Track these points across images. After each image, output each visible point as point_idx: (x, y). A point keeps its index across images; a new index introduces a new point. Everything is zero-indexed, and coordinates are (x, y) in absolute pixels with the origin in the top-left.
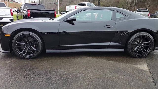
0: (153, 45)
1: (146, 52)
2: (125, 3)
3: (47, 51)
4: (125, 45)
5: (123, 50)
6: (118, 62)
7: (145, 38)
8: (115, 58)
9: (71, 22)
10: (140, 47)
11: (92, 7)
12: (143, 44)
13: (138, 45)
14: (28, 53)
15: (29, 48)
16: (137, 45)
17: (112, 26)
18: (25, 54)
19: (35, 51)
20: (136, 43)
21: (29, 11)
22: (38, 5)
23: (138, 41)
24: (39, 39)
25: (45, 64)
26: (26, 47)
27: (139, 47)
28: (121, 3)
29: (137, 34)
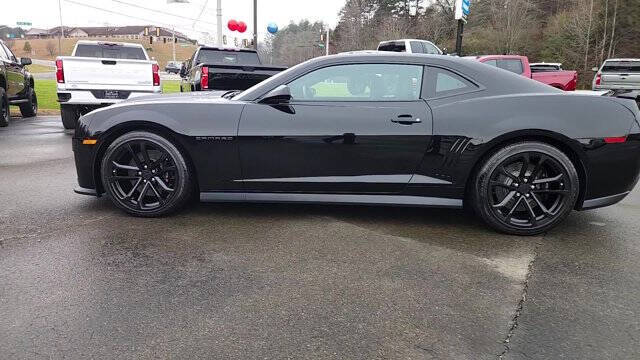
0: (575, 189)
1: (546, 215)
2: (568, 38)
3: (204, 196)
4: (465, 186)
5: (458, 202)
6: (431, 244)
7: (540, 162)
8: (430, 229)
9: (281, 103)
10: (521, 194)
11: (428, 55)
12: (535, 185)
13: (517, 190)
14: (148, 199)
15: (152, 182)
16: (511, 188)
17: (418, 120)
18: (136, 200)
19: (167, 192)
20: (509, 182)
21: (206, 69)
22: (241, 51)
23: (516, 174)
24: (180, 156)
25: (186, 234)
26: (142, 181)
27: (518, 195)
28: (550, 39)
29: (508, 148)
